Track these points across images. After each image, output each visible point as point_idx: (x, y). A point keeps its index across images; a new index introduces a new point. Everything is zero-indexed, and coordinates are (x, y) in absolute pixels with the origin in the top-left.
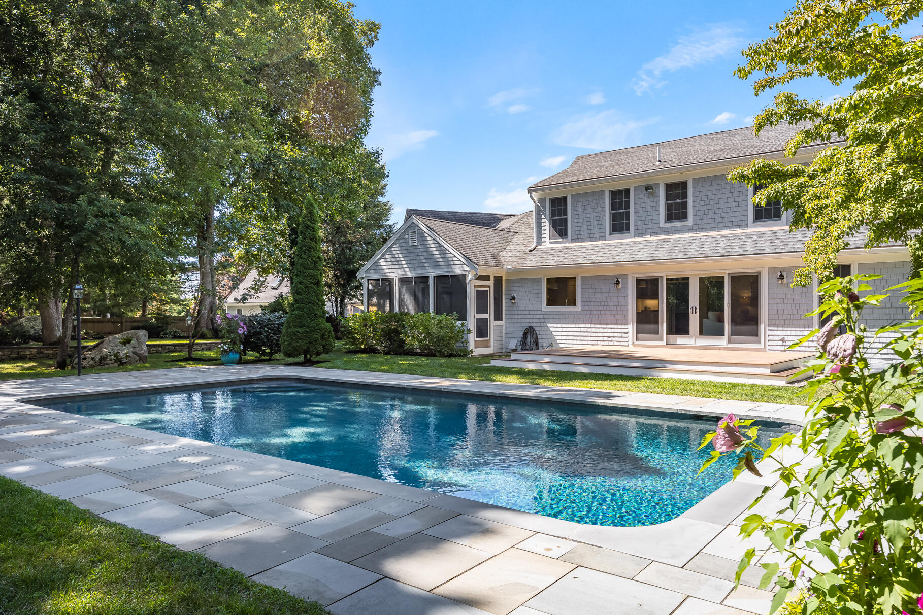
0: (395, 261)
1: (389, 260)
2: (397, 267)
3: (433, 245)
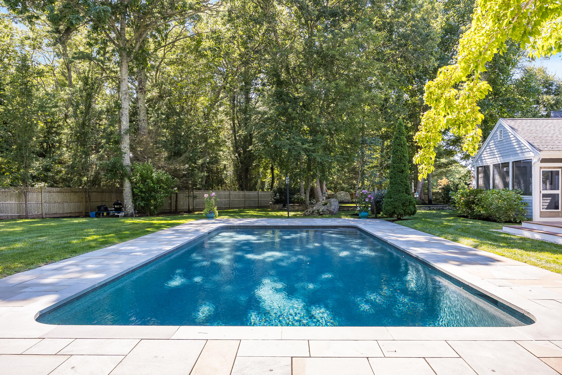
0: (492, 153)
1: (488, 152)
2: (492, 157)
3: (515, 144)
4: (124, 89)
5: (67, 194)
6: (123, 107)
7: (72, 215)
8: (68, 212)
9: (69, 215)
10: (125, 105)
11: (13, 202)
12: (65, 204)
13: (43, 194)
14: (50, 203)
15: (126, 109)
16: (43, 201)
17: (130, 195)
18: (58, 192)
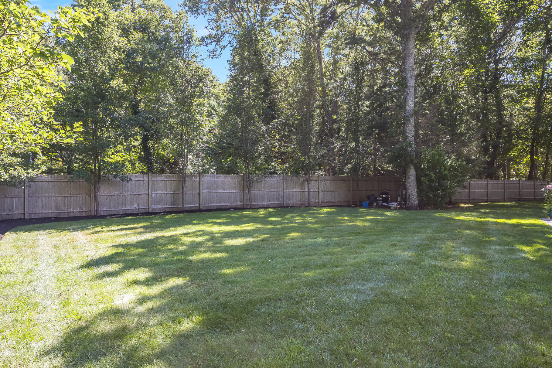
4: (411, 65)
5: (338, 182)
6: (409, 85)
7: (342, 204)
8: (338, 201)
9: (339, 204)
10: (411, 82)
11: (298, 190)
12: (337, 193)
13: (320, 183)
14: (324, 191)
15: (413, 87)
16: (320, 189)
17: (414, 185)
18: (331, 181)
